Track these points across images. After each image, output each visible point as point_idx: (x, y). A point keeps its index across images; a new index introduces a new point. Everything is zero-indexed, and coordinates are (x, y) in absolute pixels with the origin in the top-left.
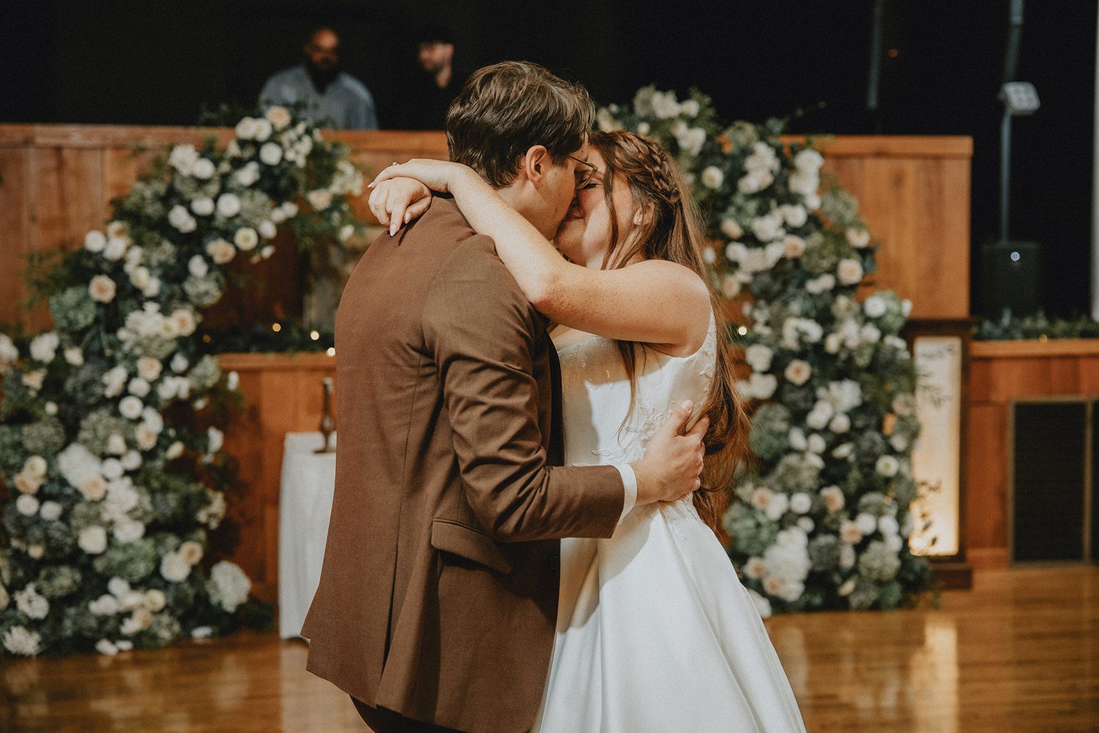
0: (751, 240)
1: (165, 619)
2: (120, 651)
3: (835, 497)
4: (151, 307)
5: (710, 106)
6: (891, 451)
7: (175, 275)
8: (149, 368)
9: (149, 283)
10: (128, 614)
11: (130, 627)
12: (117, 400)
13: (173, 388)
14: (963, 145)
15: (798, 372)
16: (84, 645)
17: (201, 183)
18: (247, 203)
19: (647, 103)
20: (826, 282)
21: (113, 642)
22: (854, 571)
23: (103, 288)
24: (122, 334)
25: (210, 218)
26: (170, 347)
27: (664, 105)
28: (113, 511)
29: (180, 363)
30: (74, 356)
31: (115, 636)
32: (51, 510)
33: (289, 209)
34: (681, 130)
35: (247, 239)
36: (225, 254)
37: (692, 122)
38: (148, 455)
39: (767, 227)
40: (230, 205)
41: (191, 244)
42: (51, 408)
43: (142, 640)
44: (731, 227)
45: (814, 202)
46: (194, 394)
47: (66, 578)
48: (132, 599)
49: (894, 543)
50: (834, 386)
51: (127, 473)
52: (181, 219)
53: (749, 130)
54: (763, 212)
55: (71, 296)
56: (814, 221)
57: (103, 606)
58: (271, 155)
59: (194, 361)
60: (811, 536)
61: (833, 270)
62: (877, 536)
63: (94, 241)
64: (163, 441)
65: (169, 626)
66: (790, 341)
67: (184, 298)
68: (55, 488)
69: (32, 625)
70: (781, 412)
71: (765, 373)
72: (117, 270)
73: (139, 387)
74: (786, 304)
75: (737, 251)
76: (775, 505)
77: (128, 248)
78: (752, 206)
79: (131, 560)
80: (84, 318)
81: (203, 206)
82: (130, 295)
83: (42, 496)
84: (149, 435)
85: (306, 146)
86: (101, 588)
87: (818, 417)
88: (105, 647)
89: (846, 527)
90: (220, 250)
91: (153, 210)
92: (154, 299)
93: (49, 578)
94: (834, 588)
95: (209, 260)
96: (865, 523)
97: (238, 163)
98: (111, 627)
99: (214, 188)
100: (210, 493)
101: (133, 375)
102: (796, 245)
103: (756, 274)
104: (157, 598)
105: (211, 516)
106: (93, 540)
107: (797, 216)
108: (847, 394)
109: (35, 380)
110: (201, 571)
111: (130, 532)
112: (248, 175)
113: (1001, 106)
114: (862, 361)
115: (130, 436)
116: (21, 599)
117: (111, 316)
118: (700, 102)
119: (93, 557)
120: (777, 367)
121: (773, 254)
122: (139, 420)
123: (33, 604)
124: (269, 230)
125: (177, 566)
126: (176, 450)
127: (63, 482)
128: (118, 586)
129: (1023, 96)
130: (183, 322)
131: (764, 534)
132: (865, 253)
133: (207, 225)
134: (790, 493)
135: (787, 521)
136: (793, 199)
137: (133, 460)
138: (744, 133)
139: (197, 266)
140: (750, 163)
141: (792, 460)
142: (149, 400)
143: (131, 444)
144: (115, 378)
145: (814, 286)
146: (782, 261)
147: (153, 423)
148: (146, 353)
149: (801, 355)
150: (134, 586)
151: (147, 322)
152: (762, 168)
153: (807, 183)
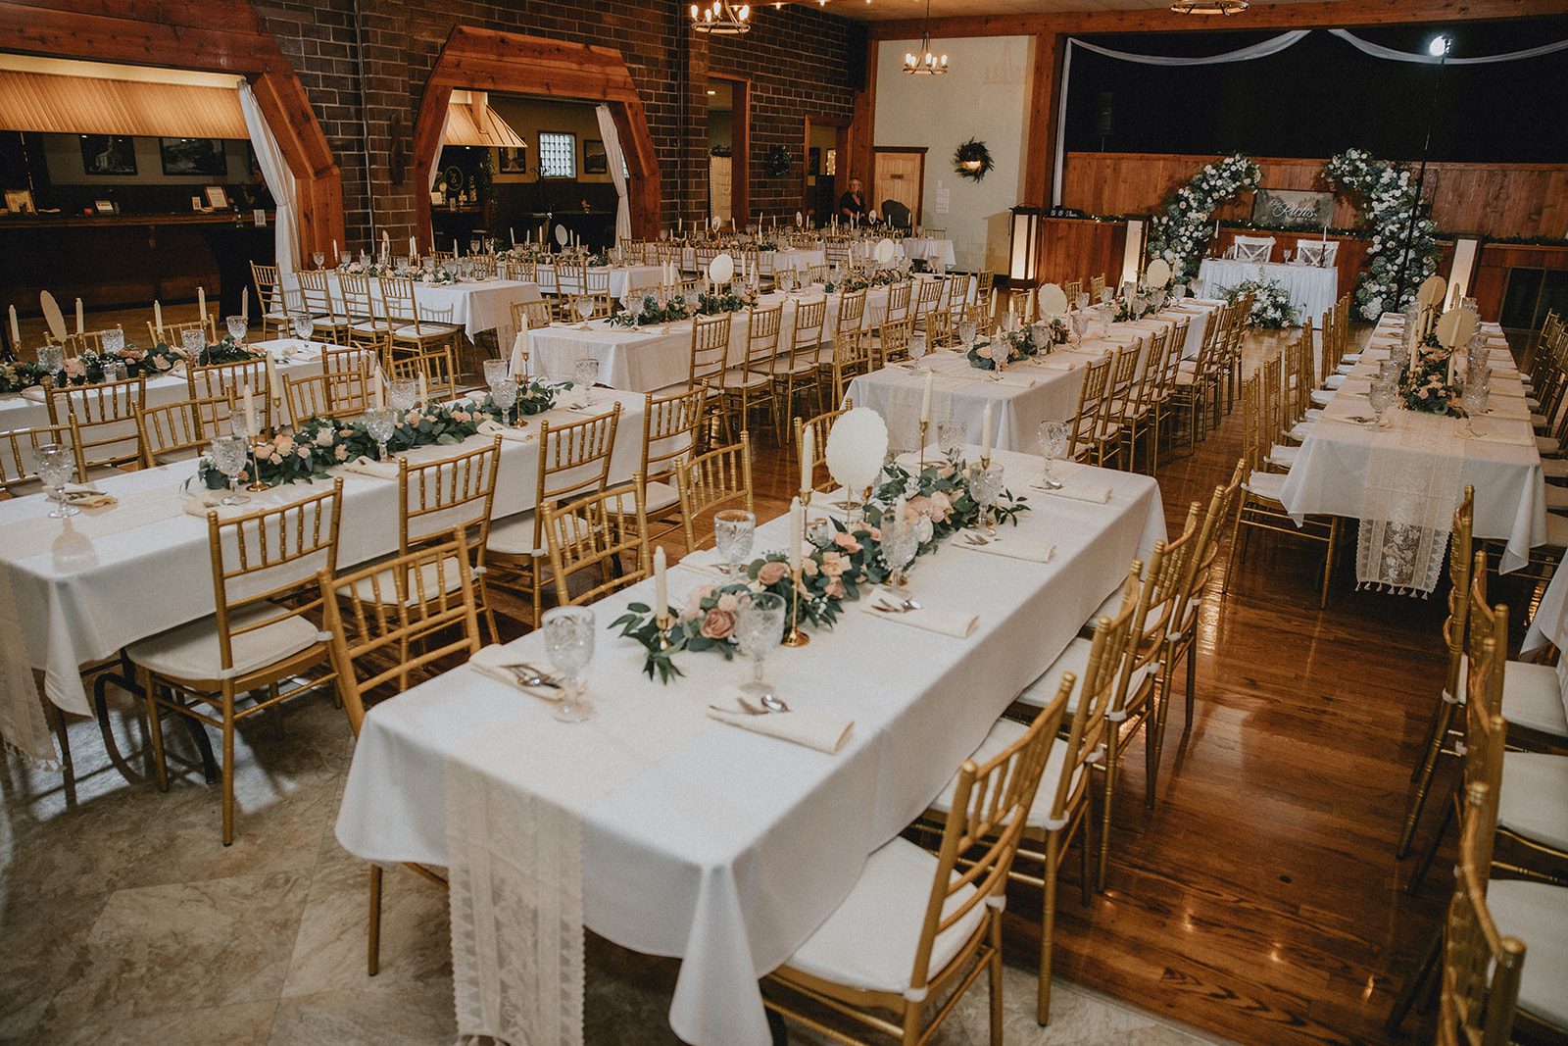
0: (1380, 200)
3: (1395, 287)
4: (1194, 210)
7: (1202, 203)
8: (1191, 228)
9: (1195, 205)
13: (1195, 235)
15: (1391, 244)
17: (1212, 176)
18: (1225, 182)
19: (1350, 154)
20: (1405, 215)
23: (1182, 205)
24: (1186, 218)
26: (1198, 223)
27: (1354, 155)
29: (1201, 228)
30: (1171, 223)
33: (1238, 183)
34: (1358, 163)
35: (1224, 193)
36: (1217, 197)
37: (1362, 161)
38: (1188, 253)
39: (1385, 196)
40: (1219, 183)
41: (1209, 193)
42: (1164, 238)
44: (1374, 196)
45: (1405, 189)
46: (1204, 237)
52: (1205, 186)
53: (1387, 163)
54: (1386, 191)
55: (1173, 207)
58: (1233, 168)
59: (1205, 227)
61: (1408, 211)
63: (1181, 191)
64: (1192, 250)
67: (1204, 209)
70: (1383, 259)
71: (1378, 244)
72: (1187, 200)
73: (1188, 233)
75: (1374, 204)
76: (1375, 288)
77: (1190, 194)
78: (1382, 189)
80: (1176, 213)
81: (1212, 183)
82: (1189, 208)
84: (1189, 248)
85: (1245, 166)
90: (1216, 195)
91: (1198, 183)
92: (1196, 209)
95: (1212, 198)
97: (1225, 170)
99: (1216, 178)
101: (1186, 230)
102: (1394, 203)
103: (1381, 212)
107: (1398, 193)
108: (1410, 254)
109: (1161, 229)
112: (1226, 174)
114: (1415, 243)
117: (1184, 213)
118: (1368, 154)
120: (1383, 243)
121: (1386, 204)
122: (1187, 243)
124: (1230, 190)
126: (1197, 253)
130: (1203, 217)
133: (1214, 189)
134: (1380, 285)
135: (1380, 293)
136: (1399, 187)
137: (1183, 254)
138: (1379, 164)
139: (1209, 200)
140: (1384, 174)
141: (1384, 274)
142: (1190, 238)
143: (1183, 250)
144: (1182, 230)
146: (1389, 207)
147: (1190, 244)
148: (1191, 224)
149: (1393, 239)
151: (1193, 215)
152: (1388, 175)
153: (1403, 182)
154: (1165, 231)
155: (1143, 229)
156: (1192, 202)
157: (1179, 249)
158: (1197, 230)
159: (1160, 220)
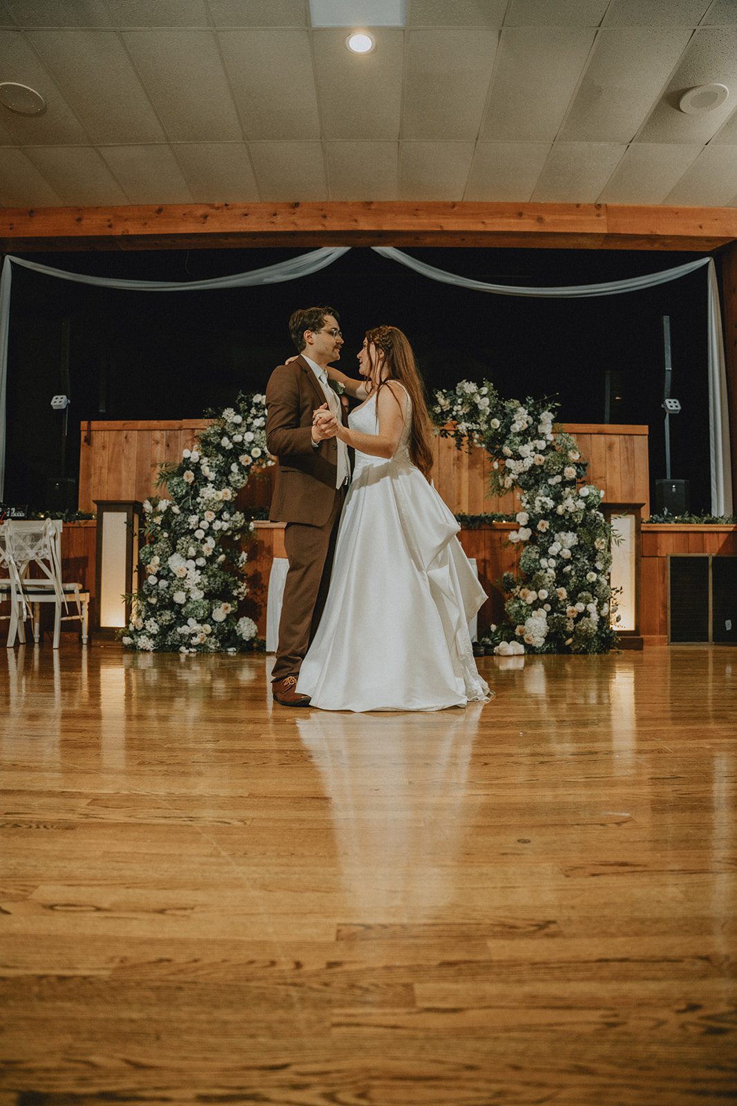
0: (517, 457)
1: (213, 640)
2: (190, 652)
3: (563, 592)
4: (210, 485)
5: (495, 389)
6: (596, 570)
7: (224, 472)
8: (209, 516)
9: (212, 476)
10: (195, 635)
11: (195, 641)
12: (193, 531)
13: (217, 525)
14: (645, 429)
15: (543, 526)
16: (175, 649)
17: (237, 426)
18: (258, 436)
19: (462, 388)
20: (558, 479)
21: (187, 649)
22: (574, 632)
23: (189, 476)
24: (199, 500)
25: (242, 443)
26: (221, 506)
27: (469, 387)
28: (189, 584)
29: (226, 516)
30: (176, 509)
31: (189, 646)
32: (163, 583)
34: (478, 399)
35: (256, 452)
36: (247, 461)
37: (484, 396)
38: (208, 560)
39: (526, 450)
40: (249, 437)
41: (232, 457)
42: (166, 535)
43: (202, 648)
44: (507, 450)
45: (550, 437)
47: (167, 616)
48: (197, 627)
49: (595, 617)
50: (562, 534)
51: (197, 568)
52: (225, 442)
53: (517, 402)
54: (524, 442)
55: (175, 480)
56: (550, 447)
57: (183, 630)
59: (232, 514)
60: (549, 614)
61: (561, 473)
62: (586, 614)
63: (186, 453)
64: (216, 553)
65: (216, 643)
66: (538, 509)
67: (228, 484)
68: (165, 573)
69: (152, 636)
70: (536, 548)
71: (525, 527)
72: (197, 468)
73: (204, 524)
74: (537, 490)
75: (510, 463)
76: (531, 596)
77: (200, 458)
78: (518, 439)
79: (197, 608)
80: (181, 491)
81: (238, 438)
82: (201, 480)
83: (159, 576)
84: (209, 549)
86: (184, 622)
87: (554, 549)
88: (183, 649)
89: (569, 608)
90: (245, 459)
91: (214, 439)
92: (212, 482)
93: (160, 615)
94: (562, 641)
95: (239, 464)
96: (580, 607)
97: (256, 416)
98: (186, 641)
99: (243, 429)
100: (240, 583)
101: (200, 520)
102: (541, 459)
103: (520, 474)
104: (208, 628)
105: (239, 593)
106: (179, 597)
107: (542, 445)
108: (570, 539)
109: (158, 520)
110: (233, 617)
111: (197, 595)
112: (259, 423)
113: (663, 411)
114: (578, 520)
115: (200, 549)
116: (148, 623)
117: (194, 490)
118: (489, 387)
119: (181, 606)
120: (532, 524)
121: (528, 463)
122: (204, 541)
123: (153, 627)
125: (220, 614)
126: (222, 558)
127: (169, 571)
128: (191, 621)
129: (672, 404)
130: (227, 494)
131: (524, 611)
132: (578, 465)
133: (240, 449)
134: (538, 590)
135: (537, 604)
136: (539, 436)
137: (201, 562)
138: (513, 404)
139: (234, 467)
140: (516, 417)
141: (541, 573)
142: (209, 532)
143: (200, 553)
144: (193, 519)
145: (552, 481)
146: (534, 467)
147: (211, 542)
148: (208, 509)
149: (545, 517)
150: (198, 622)
151: (208, 492)
152: (521, 420)
153: (546, 428)
154: (166, 525)
155: (130, 524)
156: (206, 470)
157: (192, 551)
158: (219, 517)
159: (155, 506)
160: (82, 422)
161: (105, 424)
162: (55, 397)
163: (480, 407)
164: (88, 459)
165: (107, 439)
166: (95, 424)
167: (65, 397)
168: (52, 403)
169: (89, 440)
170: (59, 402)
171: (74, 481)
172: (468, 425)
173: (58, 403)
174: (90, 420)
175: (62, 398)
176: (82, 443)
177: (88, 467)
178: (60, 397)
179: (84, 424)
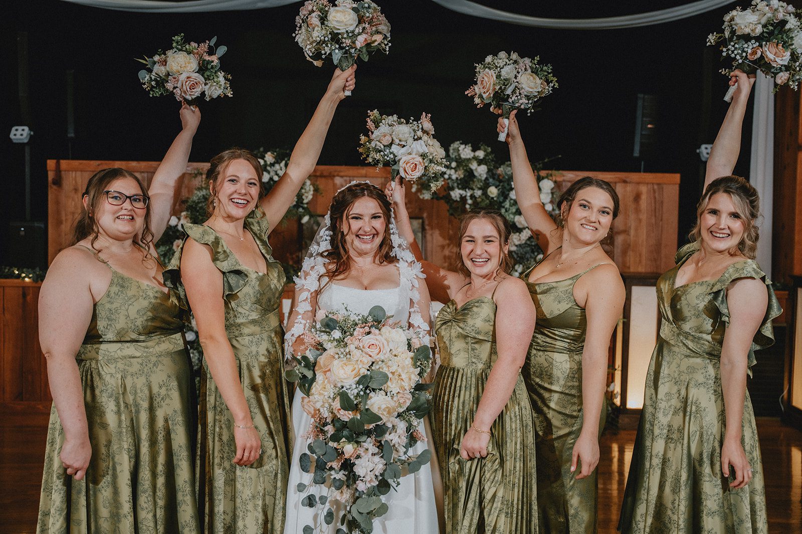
14: (676, 179)
19: (456, 150)
27: (466, 152)
34: (474, 166)
37: (480, 162)
78: (514, 208)
118: (485, 151)
160: (48, 161)
161: (76, 163)
162: (14, 129)
163: (476, 174)
164: (57, 203)
165: (79, 180)
166: (64, 163)
167: (26, 128)
168: (12, 136)
169: (58, 182)
170: (20, 134)
171: (43, 226)
172: (462, 192)
173: (18, 136)
174: (58, 158)
175: (23, 130)
176: (49, 184)
177: (58, 212)
178: (20, 128)
179: (51, 164)
